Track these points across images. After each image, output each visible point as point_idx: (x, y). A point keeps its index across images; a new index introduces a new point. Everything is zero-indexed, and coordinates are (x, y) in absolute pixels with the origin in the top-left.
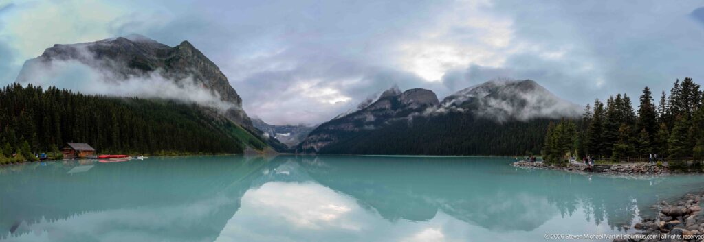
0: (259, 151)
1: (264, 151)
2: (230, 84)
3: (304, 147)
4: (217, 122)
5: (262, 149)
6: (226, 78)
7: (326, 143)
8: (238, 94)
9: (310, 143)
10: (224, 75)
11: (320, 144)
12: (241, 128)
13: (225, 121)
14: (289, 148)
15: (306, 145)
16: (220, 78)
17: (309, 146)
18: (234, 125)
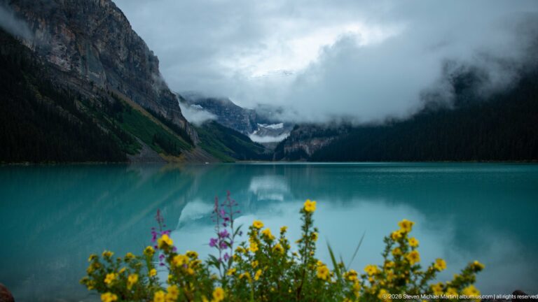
0: (170, 158)
1: (182, 157)
2: (133, 28)
3: (287, 149)
4: (87, 103)
5: (178, 154)
6: (123, 15)
7: (327, 141)
8: (150, 49)
9: (297, 140)
10: (119, 11)
11: (315, 143)
12: (146, 114)
13: (111, 101)
14: (266, 152)
15: (291, 144)
16: (110, 16)
17: (296, 146)
18: (131, 108)
